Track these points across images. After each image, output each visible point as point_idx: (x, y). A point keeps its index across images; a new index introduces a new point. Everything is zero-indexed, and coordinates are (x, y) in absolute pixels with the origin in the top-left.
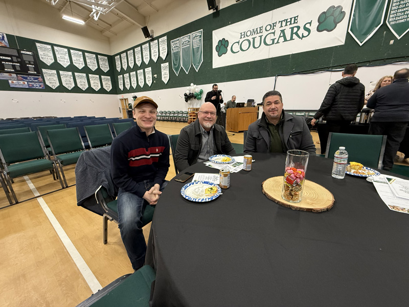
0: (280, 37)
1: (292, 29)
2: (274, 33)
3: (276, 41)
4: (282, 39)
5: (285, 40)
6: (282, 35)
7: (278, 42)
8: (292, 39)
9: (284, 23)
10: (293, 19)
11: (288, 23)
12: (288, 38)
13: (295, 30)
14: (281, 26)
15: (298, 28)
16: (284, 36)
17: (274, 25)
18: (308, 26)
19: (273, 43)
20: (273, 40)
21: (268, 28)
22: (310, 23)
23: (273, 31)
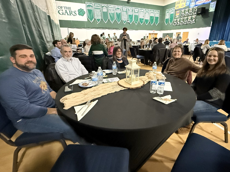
0: (65, 13)
1: (70, 11)
2: (62, 10)
3: (64, 14)
4: (66, 14)
5: (68, 15)
6: (66, 12)
7: (65, 15)
8: (70, 15)
9: (66, 8)
10: (69, 8)
11: (68, 9)
12: (69, 14)
13: (71, 12)
14: (65, 9)
15: (72, 12)
16: (67, 13)
17: (61, 7)
18: (75, 12)
19: (63, 14)
20: (63, 13)
21: (59, 7)
22: (76, 11)
23: (62, 9)
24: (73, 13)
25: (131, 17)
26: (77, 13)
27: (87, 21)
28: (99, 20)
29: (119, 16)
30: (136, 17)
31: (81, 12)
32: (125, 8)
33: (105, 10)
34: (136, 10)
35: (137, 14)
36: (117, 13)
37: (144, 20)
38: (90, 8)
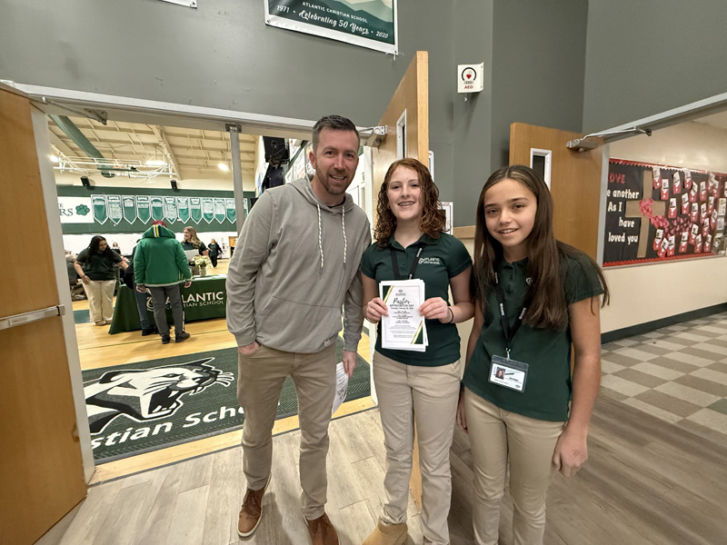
15: (64, 210)
22: (71, 209)
24: (67, 212)
25: (184, 212)
26: (75, 211)
27: (93, 222)
28: (117, 220)
29: (158, 211)
30: (197, 212)
31: (82, 210)
32: (170, 200)
33: (129, 204)
34: (195, 200)
35: (198, 207)
36: (154, 208)
37: (214, 217)
38: (100, 203)
